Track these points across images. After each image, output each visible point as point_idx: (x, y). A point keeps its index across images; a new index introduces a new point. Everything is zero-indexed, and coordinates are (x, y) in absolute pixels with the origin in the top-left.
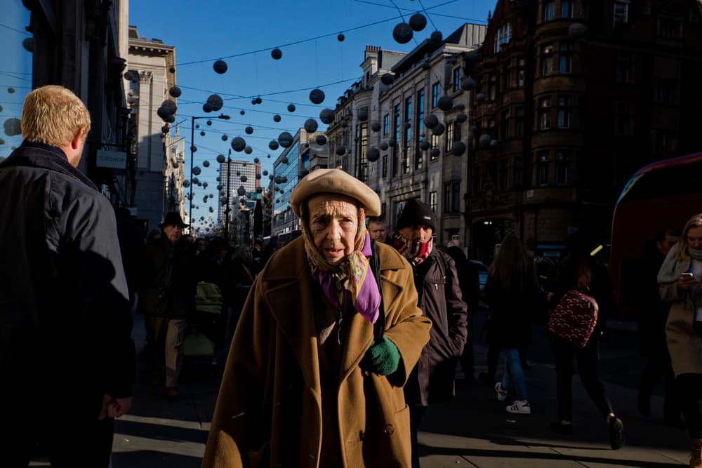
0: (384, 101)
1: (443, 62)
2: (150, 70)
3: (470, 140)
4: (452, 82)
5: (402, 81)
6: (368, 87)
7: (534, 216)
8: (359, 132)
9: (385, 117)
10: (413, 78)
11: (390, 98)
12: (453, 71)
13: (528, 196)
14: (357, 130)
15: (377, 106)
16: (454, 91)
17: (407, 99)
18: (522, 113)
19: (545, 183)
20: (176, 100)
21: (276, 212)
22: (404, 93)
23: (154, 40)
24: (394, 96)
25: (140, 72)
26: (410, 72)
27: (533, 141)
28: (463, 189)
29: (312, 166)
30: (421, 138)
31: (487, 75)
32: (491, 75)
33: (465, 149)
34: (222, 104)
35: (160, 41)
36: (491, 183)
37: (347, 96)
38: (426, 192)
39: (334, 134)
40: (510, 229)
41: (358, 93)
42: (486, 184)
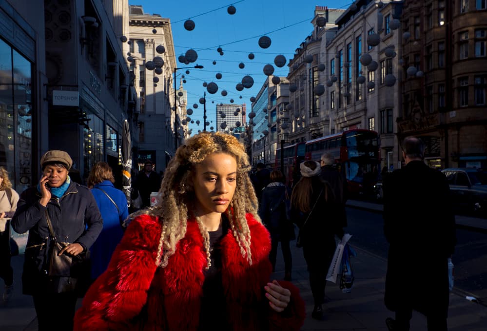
0: (330, 48)
1: (376, 12)
2: (152, 38)
3: (400, 72)
4: (384, 27)
5: (344, 30)
6: (317, 38)
7: (456, 132)
8: (311, 74)
9: (331, 61)
10: (352, 28)
11: (335, 45)
12: (384, 18)
13: (451, 116)
14: (310, 73)
15: (325, 52)
16: (386, 34)
17: (348, 45)
18: (443, 47)
19: (466, 104)
20: (162, 56)
21: (255, 140)
22: (345, 40)
23: (154, 15)
24: (338, 43)
25: (145, 40)
26: (349, 23)
27: (453, 70)
28: (396, 113)
29: (278, 104)
30: (360, 75)
31: (413, 18)
32: (416, 17)
33: (395, 80)
34: (197, 57)
35: (159, 16)
36: (419, 107)
37: (302, 47)
38: (365, 118)
39: (294, 78)
40: (436, 144)
41: (310, 44)
42: (415, 108)
